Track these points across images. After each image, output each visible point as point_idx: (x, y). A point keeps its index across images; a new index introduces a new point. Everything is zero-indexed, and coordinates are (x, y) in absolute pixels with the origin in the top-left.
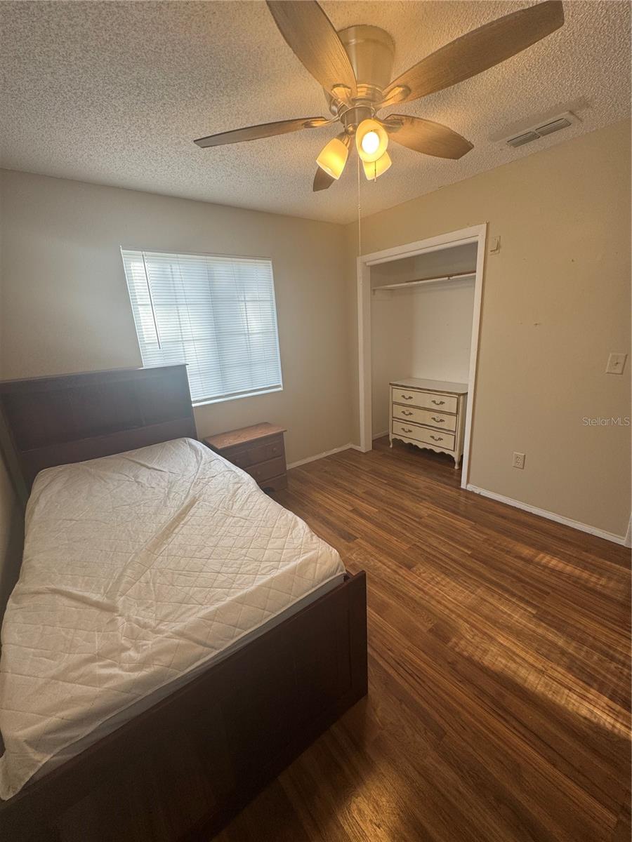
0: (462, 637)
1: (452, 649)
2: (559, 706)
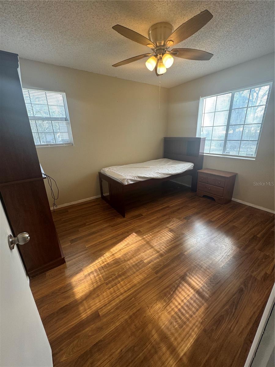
0: (136, 236)
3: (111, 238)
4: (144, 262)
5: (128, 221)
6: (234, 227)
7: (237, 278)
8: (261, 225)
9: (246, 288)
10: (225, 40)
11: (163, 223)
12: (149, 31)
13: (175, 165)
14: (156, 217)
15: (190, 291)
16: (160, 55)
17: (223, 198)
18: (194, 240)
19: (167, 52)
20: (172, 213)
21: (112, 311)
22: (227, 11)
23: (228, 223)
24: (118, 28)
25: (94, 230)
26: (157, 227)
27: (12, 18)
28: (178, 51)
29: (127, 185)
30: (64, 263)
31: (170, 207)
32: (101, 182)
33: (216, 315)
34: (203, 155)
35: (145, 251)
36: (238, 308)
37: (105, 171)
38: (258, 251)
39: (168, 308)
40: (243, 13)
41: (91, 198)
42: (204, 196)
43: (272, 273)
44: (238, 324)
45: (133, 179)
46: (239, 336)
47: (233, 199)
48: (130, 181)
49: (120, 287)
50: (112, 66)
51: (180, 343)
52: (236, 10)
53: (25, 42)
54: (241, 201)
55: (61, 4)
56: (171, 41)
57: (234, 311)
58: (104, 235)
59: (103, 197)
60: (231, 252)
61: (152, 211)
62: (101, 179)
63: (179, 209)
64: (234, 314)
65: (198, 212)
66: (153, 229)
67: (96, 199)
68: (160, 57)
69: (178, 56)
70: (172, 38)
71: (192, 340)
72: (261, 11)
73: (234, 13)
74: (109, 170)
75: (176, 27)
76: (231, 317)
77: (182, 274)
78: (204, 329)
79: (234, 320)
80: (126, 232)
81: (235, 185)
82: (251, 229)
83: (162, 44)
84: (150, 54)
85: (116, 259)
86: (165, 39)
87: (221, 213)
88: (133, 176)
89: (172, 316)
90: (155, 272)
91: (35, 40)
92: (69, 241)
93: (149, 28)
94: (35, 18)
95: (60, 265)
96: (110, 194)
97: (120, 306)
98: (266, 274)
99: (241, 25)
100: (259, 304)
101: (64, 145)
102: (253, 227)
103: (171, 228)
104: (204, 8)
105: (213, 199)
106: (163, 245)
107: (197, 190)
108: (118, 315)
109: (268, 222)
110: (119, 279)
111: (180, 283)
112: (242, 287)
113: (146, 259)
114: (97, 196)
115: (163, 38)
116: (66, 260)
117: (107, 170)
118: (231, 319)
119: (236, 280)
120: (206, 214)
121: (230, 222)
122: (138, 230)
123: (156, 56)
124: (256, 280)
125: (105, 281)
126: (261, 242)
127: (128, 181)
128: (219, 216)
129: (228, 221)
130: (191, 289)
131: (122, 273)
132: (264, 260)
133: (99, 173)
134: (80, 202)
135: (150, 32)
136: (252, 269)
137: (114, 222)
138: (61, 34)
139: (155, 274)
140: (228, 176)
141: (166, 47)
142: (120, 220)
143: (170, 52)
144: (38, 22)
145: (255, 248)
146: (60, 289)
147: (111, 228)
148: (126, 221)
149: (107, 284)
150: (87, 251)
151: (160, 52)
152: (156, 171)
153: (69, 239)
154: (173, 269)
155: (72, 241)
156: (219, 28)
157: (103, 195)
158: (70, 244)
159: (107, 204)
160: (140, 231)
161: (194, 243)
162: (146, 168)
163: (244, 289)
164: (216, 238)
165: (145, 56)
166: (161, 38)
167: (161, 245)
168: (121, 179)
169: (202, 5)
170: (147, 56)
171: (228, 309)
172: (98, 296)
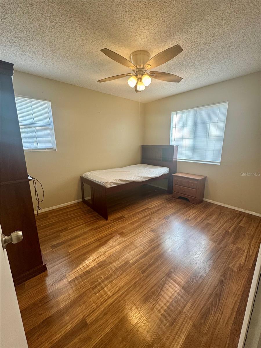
0: (120, 238)
1: (116, 235)
2: (94, 252)
3: (95, 241)
4: (129, 263)
5: (110, 224)
6: (208, 224)
7: (217, 271)
8: (231, 221)
9: (226, 280)
10: (191, 69)
11: (145, 223)
12: (130, 56)
13: (152, 169)
14: (138, 218)
15: (176, 287)
16: (140, 75)
17: (196, 198)
18: (175, 238)
19: (145, 73)
20: (152, 214)
21: (100, 317)
22: (192, 47)
23: (203, 221)
24: (106, 51)
25: (76, 234)
26: (139, 228)
27: (6, 33)
28: (155, 74)
29: (109, 188)
30: (45, 271)
31: (150, 208)
32: (82, 186)
33: (203, 308)
34: (177, 161)
35: (130, 252)
36: (221, 299)
37: (87, 175)
38: (231, 244)
39: (157, 307)
40: (204, 50)
41: (72, 202)
42: (180, 198)
43: (245, 263)
44: (223, 314)
45: (116, 182)
46: (225, 327)
47: (204, 199)
48: (113, 184)
49: (107, 290)
50: (97, 81)
51: (172, 342)
52: (198, 47)
53: (16, 55)
54: (211, 201)
55: (55, 27)
56: (149, 66)
57: (218, 302)
58: (87, 238)
59: (84, 202)
60: (208, 247)
61: (134, 213)
62: (83, 183)
63: (158, 210)
64: (218, 306)
65: (176, 212)
66: (136, 230)
67: (77, 203)
68: (140, 77)
69: (155, 77)
70: (150, 63)
71: (183, 337)
72: (217, 50)
73: (197, 50)
74: (91, 174)
75: (153, 55)
76: (216, 308)
77: (167, 271)
78: (193, 325)
79: (219, 312)
80: (110, 234)
81: (205, 187)
82: (222, 225)
83: (142, 67)
84: (131, 74)
85: (101, 261)
86: (144, 63)
87: (196, 212)
88: (115, 179)
89: (162, 315)
90: (141, 272)
91: (26, 54)
92: (50, 247)
93: (130, 54)
94: (29, 36)
95: (41, 273)
96: (92, 198)
97: (109, 311)
98: (240, 264)
99: (202, 58)
100: (238, 293)
101: (47, 150)
102: (224, 224)
103: (153, 228)
104: (175, 43)
105: (187, 200)
106: (146, 245)
107: (173, 192)
108: (107, 320)
109: (235, 219)
110: (106, 282)
111: (166, 280)
112: (222, 279)
113: (131, 259)
114: (78, 200)
115: (142, 62)
116: (47, 267)
117: (89, 174)
118: (216, 311)
119: (216, 273)
120: (182, 214)
121: (205, 219)
122: (121, 232)
123: (137, 76)
124: (233, 271)
125: (91, 286)
126: (232, 236)
127: (110, 184)
128: (195, 215)
129: (202, 219)
130: (177, 285)
131: (108, 276)
132: (237, 253)
133: (81, 177)
134: (60, 207)
135: (132, 57)
136: (228, 262)
137: (97, 225)
138: (51, 51)
139: (142, 274)
140: (199, 178)
141: (145, 70)
142: (102, 222)
143: (148, 73)
144: (31, 40)
145: (228, 242)
146: (41, 300)
147: (95, 231)
148: (108, 223)
149: (93, 289)
150: (70, 256)
151: (139, 73)
152: (137, 175)
153: (50, 245)
154: (158, 267)
155: (53, 247)
156: (186, 59)
157: (85, 199)
158: (51, 250)
159: (89, 208)
160: (123, 232)
161: (176, 241)
162: (127, 172)
163: (224, 281)
164: (194, 235)
165: (127, 75)
166: (140, 62)
167: (145, 244)
168: (103, 182)
169: (173, 41)
170: (129, 75)
171: (213, 302)
172: (84, 302)
